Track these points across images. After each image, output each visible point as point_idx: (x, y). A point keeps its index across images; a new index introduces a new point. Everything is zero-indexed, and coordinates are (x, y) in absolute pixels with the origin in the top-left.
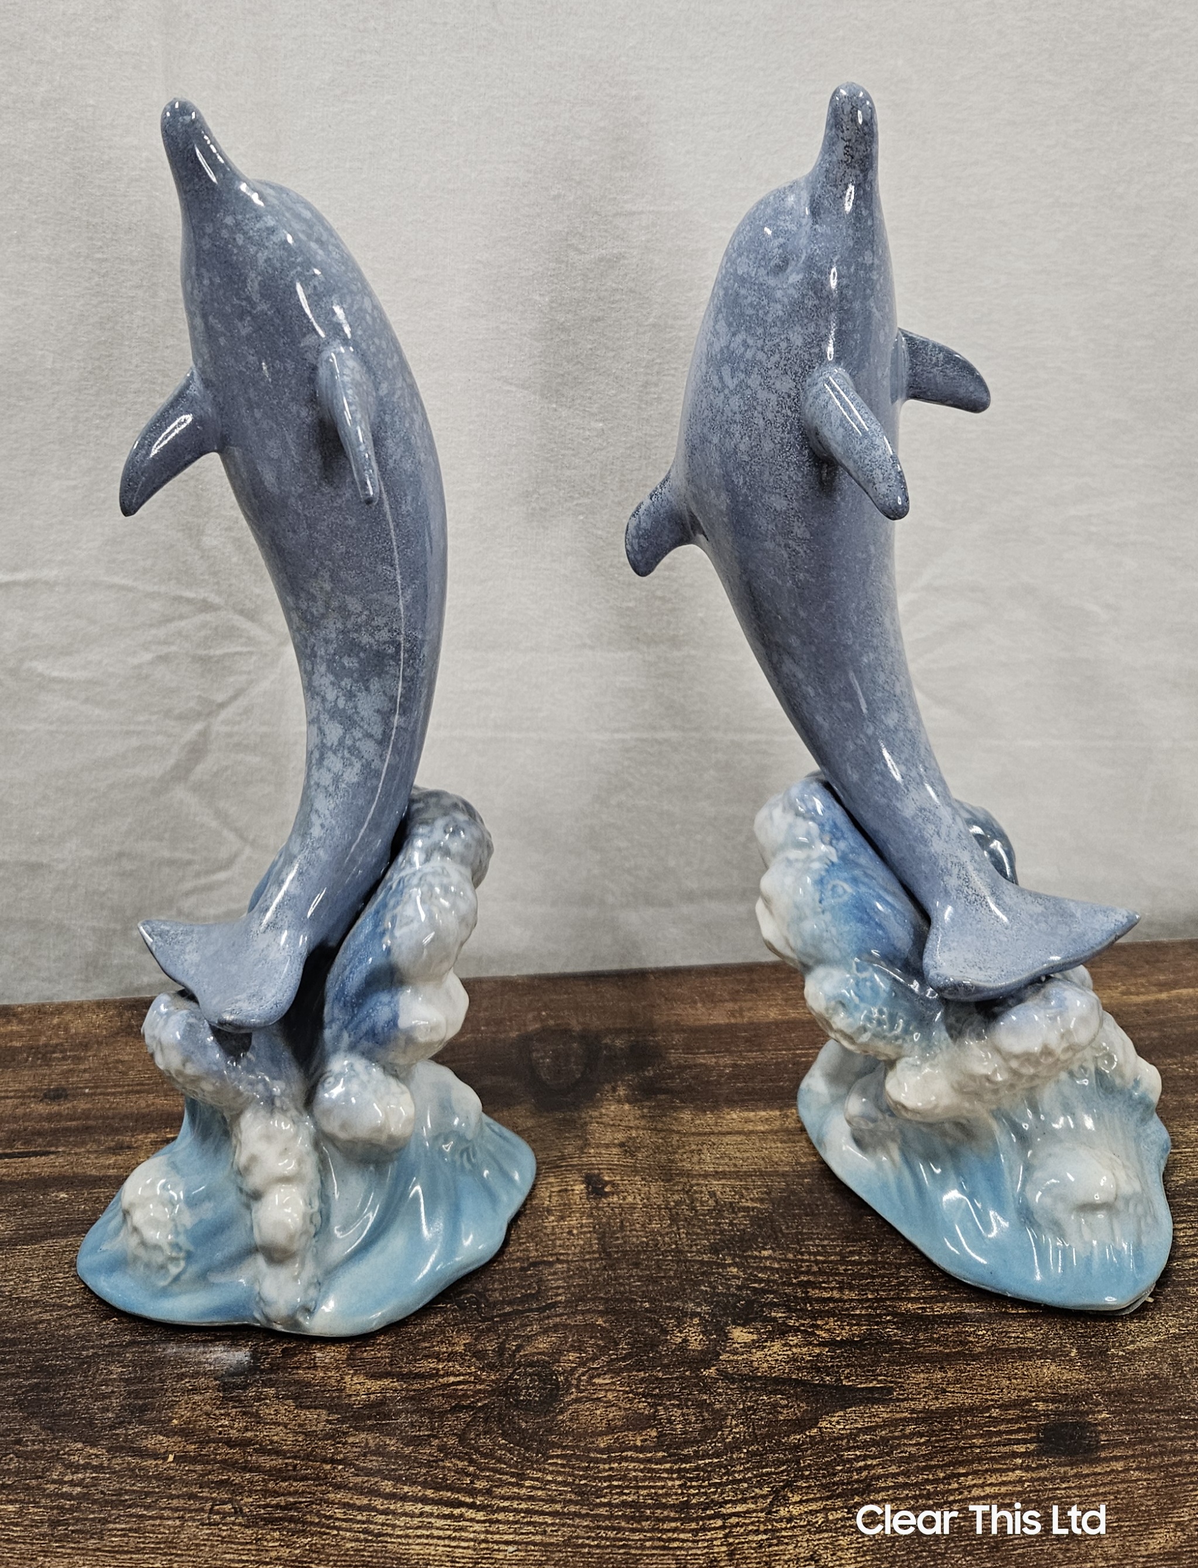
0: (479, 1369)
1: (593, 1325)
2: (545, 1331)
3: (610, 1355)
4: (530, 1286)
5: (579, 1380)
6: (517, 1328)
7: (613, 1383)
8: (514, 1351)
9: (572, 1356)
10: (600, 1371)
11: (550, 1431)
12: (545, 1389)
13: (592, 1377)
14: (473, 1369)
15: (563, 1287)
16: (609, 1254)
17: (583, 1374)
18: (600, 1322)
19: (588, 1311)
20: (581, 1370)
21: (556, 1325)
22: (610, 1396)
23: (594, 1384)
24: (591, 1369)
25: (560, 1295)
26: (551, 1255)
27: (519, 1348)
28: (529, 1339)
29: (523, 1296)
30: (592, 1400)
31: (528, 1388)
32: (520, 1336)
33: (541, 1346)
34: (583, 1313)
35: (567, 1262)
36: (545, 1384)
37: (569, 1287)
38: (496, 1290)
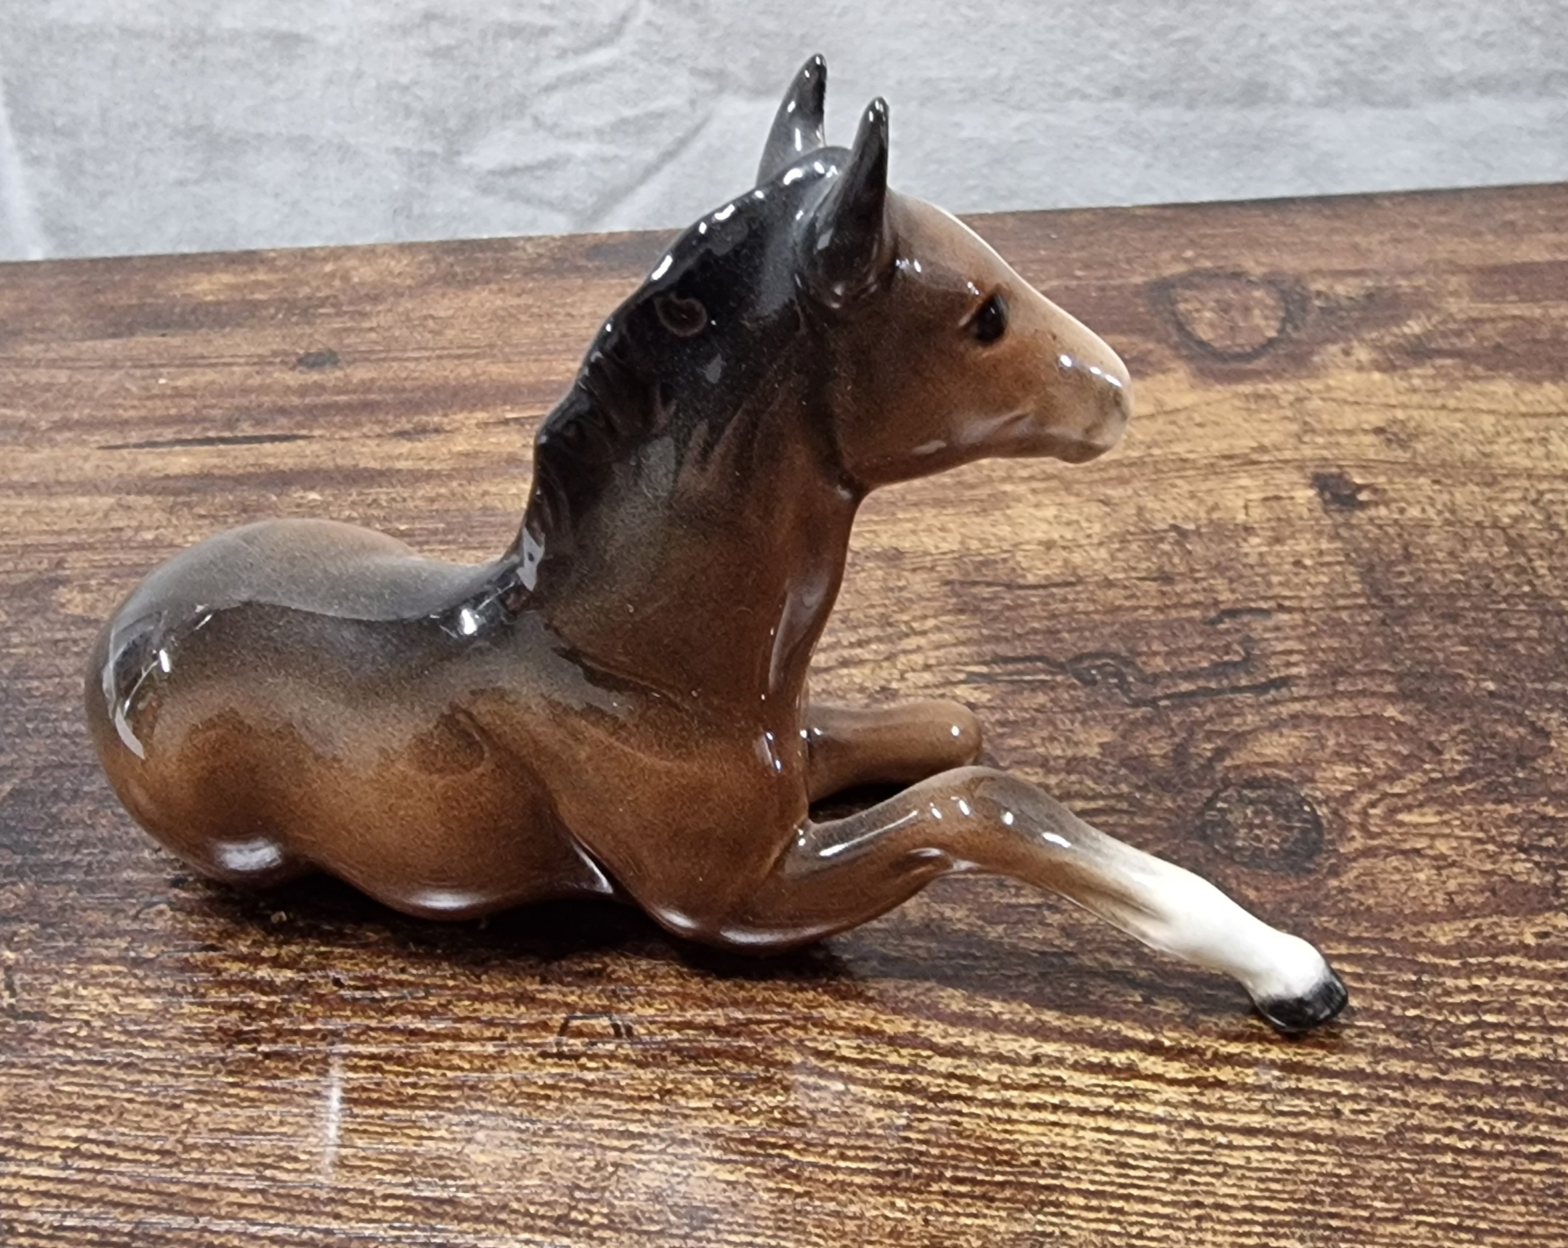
0: (1139, 788)
1: (1378, 718)
2: (1275, 726)
3: (1425, 772)
4: (1227, 649)
5: (1364, 813)
6: (1210, 719)
7: (1446, 823)
8: (1210, 760)
9: (1340, 771)
10: (1409, 800)
11: (1316, 908)
12: (1290, 829)
13: (1394, 811)
14: (1124, 788)
15: (1299, 652)
16: (1388, 600)
17: (1373, 805)
18: (1391, 711)
19: (1363, 693)
20: (1365, 798)
21: (1294, 717)
22: (1442, 846)
23: (1401, 824)
24: (1385, 795)
25: (1295, 664)
26: (1265, 598)
27: (1220, 753)
28: (1240, 738)
29: (1215, 665)
30: (1404, 853)
31: (1251, 826)
32: (1220, 734)
33: (1268, 751)
34: (1350, 696)
35: (1303, 610)
36: (1287, 818)
37: (1312, 651)
38: (1156, 654)
